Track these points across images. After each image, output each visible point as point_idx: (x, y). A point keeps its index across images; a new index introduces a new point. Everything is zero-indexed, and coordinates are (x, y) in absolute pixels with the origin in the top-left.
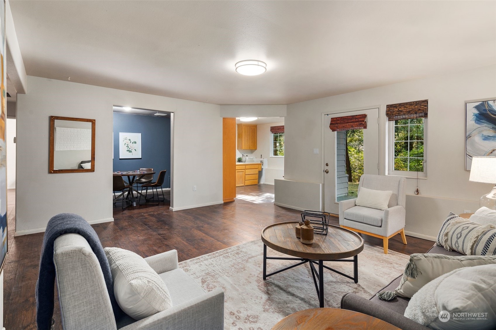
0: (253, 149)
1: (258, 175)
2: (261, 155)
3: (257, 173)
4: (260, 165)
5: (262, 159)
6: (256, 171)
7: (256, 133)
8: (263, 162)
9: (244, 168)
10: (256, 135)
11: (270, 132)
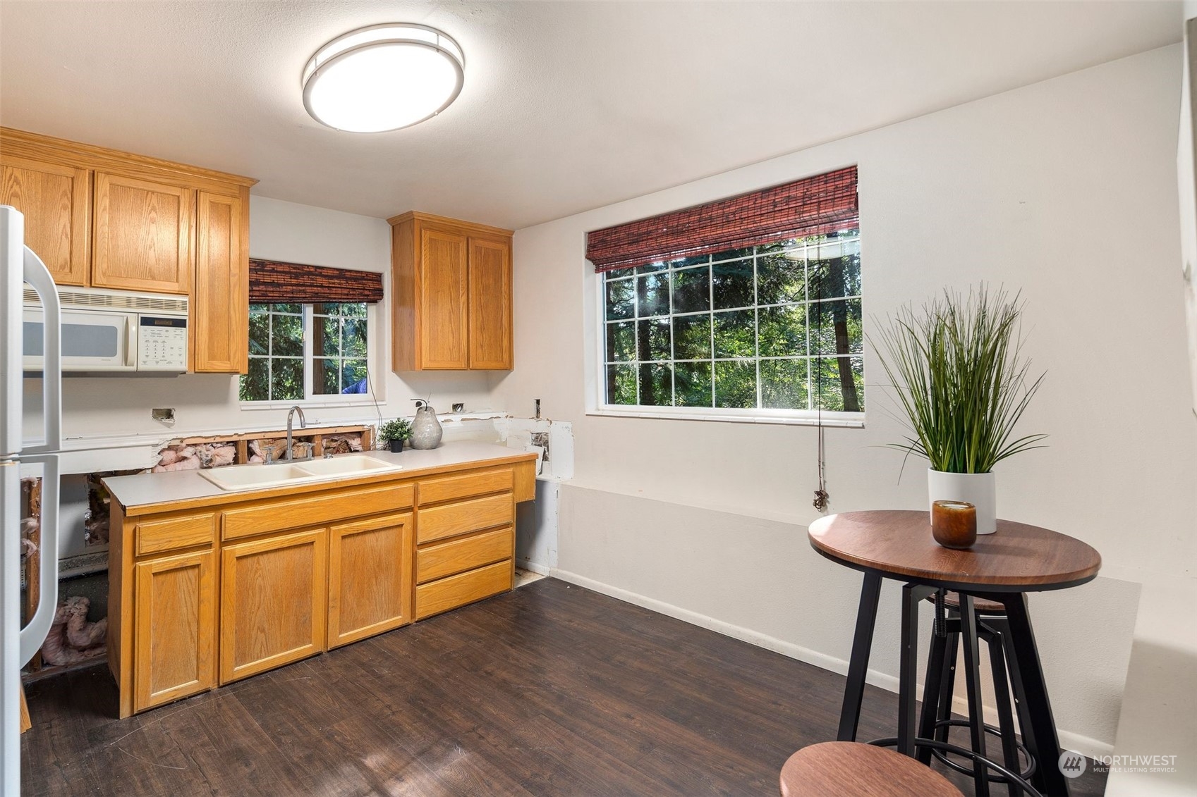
0: (494, 365)
1: (512, 530)
2: (538, 402)
3: (506, 521)
4: (524, 469)
5: (540, 427)
6: (502, 509)
7: (505, 279)
8: (546, 443)
9: (409, 502)
10: (504, 288)
11: (586, 266)
